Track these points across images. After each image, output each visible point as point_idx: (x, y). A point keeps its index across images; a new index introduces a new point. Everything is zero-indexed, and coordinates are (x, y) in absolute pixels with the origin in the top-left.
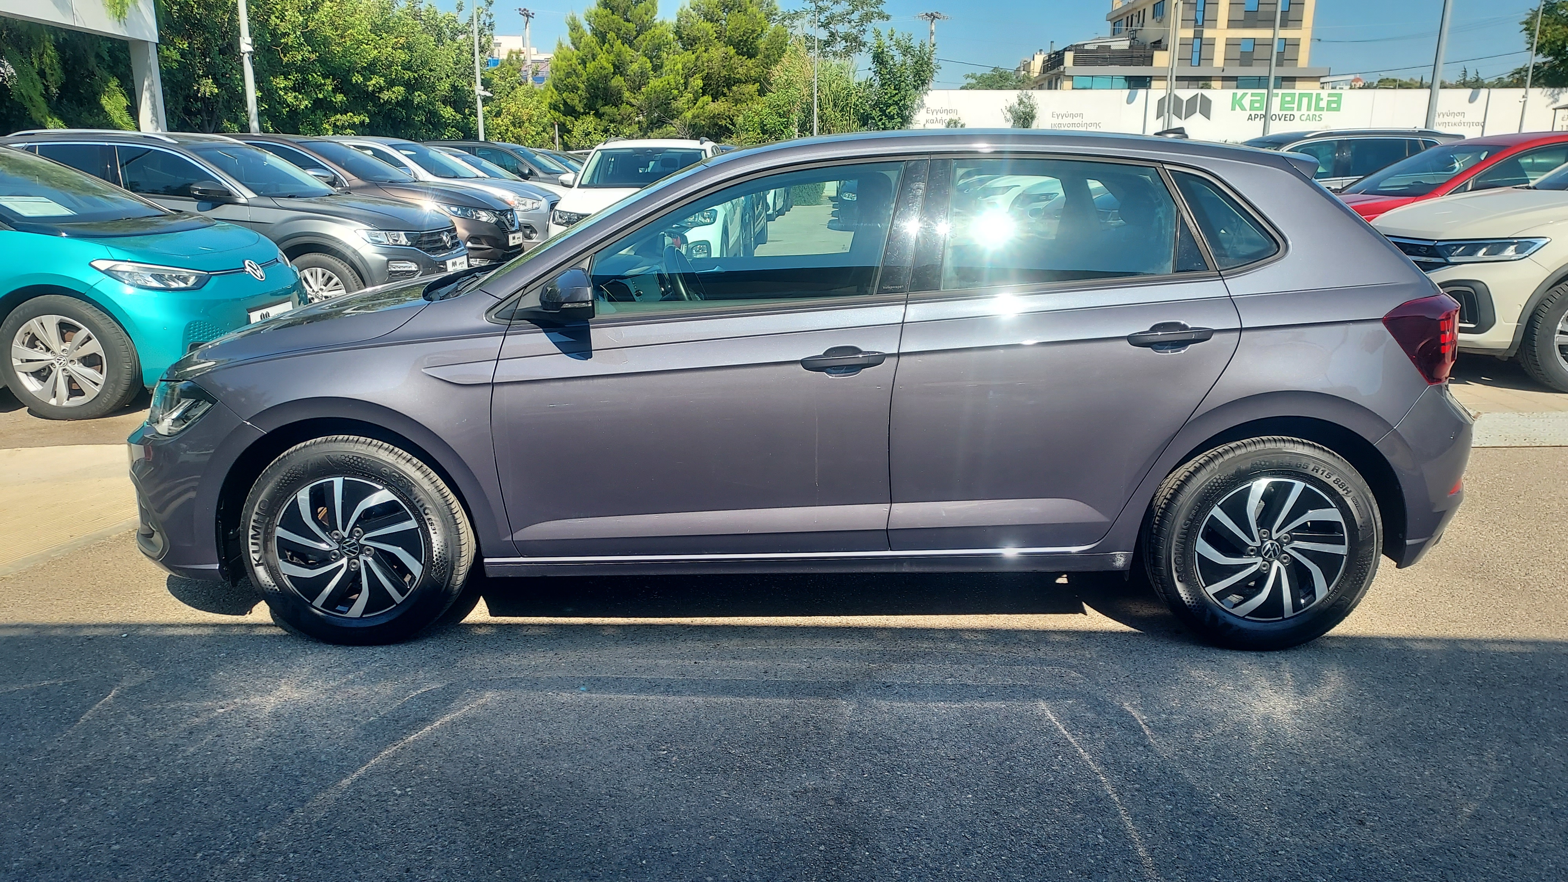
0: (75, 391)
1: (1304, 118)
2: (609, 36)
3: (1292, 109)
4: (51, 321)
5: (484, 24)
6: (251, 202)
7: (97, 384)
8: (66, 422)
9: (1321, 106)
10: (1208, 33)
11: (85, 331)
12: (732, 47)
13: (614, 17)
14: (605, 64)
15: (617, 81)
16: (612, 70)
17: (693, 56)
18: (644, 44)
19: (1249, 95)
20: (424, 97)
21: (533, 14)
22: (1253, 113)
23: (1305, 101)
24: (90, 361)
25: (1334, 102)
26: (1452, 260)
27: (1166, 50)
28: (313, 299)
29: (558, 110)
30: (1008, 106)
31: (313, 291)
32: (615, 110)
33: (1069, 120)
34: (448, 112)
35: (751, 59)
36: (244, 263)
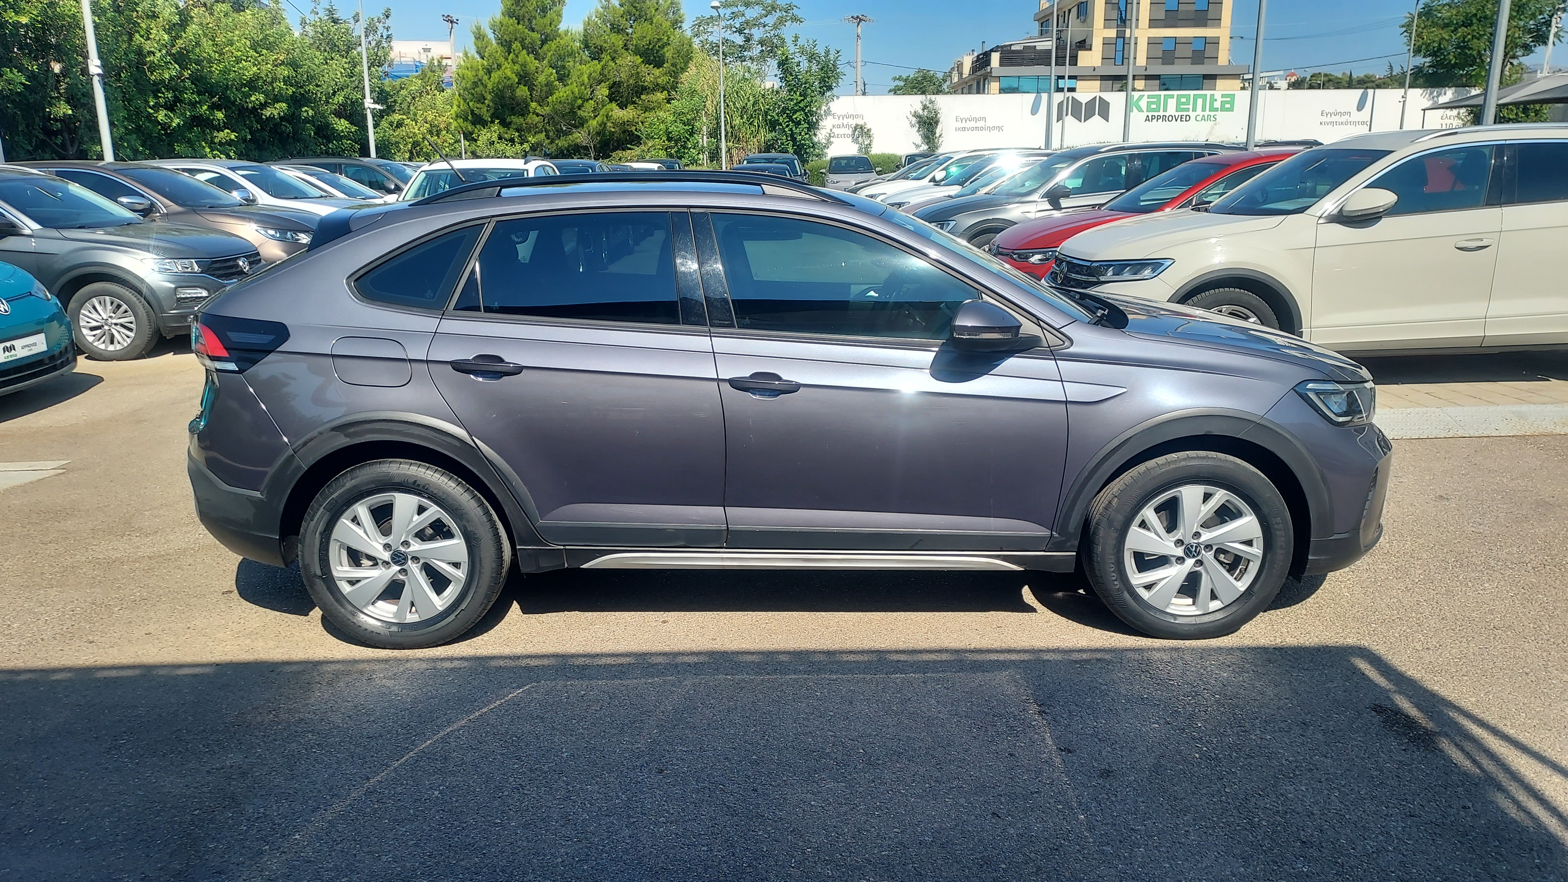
1: (1199, 118)
2: (514, 46)
3: (1188, 110)
5: (382, 36)
6: (36, 233)
9: (1215, 106)
10: (1130, 33)
12: (638, 57)
13: (520, 27)
14: (509, 73)
15: (522, 92)
16: (517, 80)
17: (599, 67)
18: (549, 54)
19: (1146, 97)
20: (311, 112)
22: (1150, 114)
23: (1200, 101)
25: (1227, 102)
27: (1090, 49)
28: (103, 326)
29: (466, 119)
30: (913, 111)
31: (103, 319)
32: (522, 120)
33: (972, 124)
34: (342, 125)
35: (658, 68)
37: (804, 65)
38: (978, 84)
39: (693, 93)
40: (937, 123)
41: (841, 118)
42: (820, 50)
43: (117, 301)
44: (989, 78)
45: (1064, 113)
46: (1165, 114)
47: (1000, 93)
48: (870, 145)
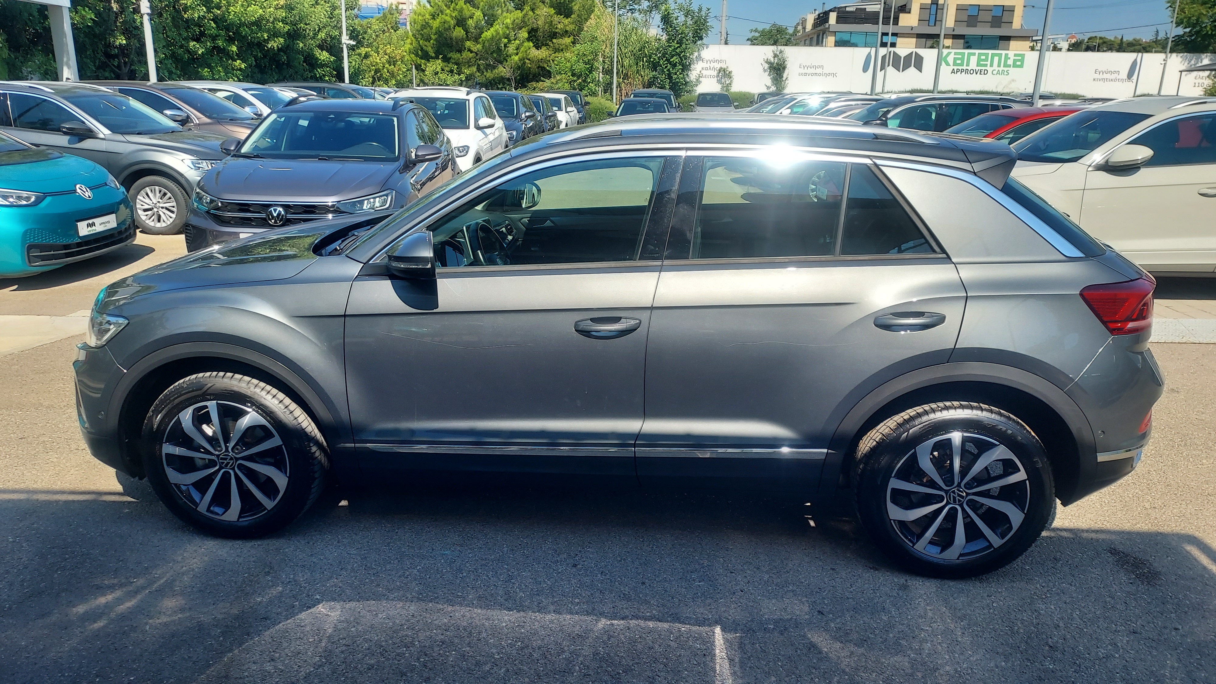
1: (995, 72)
3: (986, 65)
6: (107, 137)
9: (1008, 63)
12: (553, 9)
14: (449, 18)
15: (459, 33)
16: (454, 23)
17: (521, 15)
19: (953, 54)
20: (301, 45)
22: (956, 68)
23: (996, 59)
25: (1019, 60)
27: (910, 13)
28: (153, 209)
29: (417, 55)
30: (766, 59)
31: (153, 203)
32: (459, 55)
33: (812, 71)
34: (324, 56)
35: (567, 18)
36: (75, 187)
37: (682, 19)
38: (818, 36)
39: (594, 39)
40: (784, 68)
41: (709, 62)
42: (695, 7)
43: (164, 190)
44: (827, 32)
45: (887, 64)
46: (967, 68)
47: (835, 46)
48: (730, 84)
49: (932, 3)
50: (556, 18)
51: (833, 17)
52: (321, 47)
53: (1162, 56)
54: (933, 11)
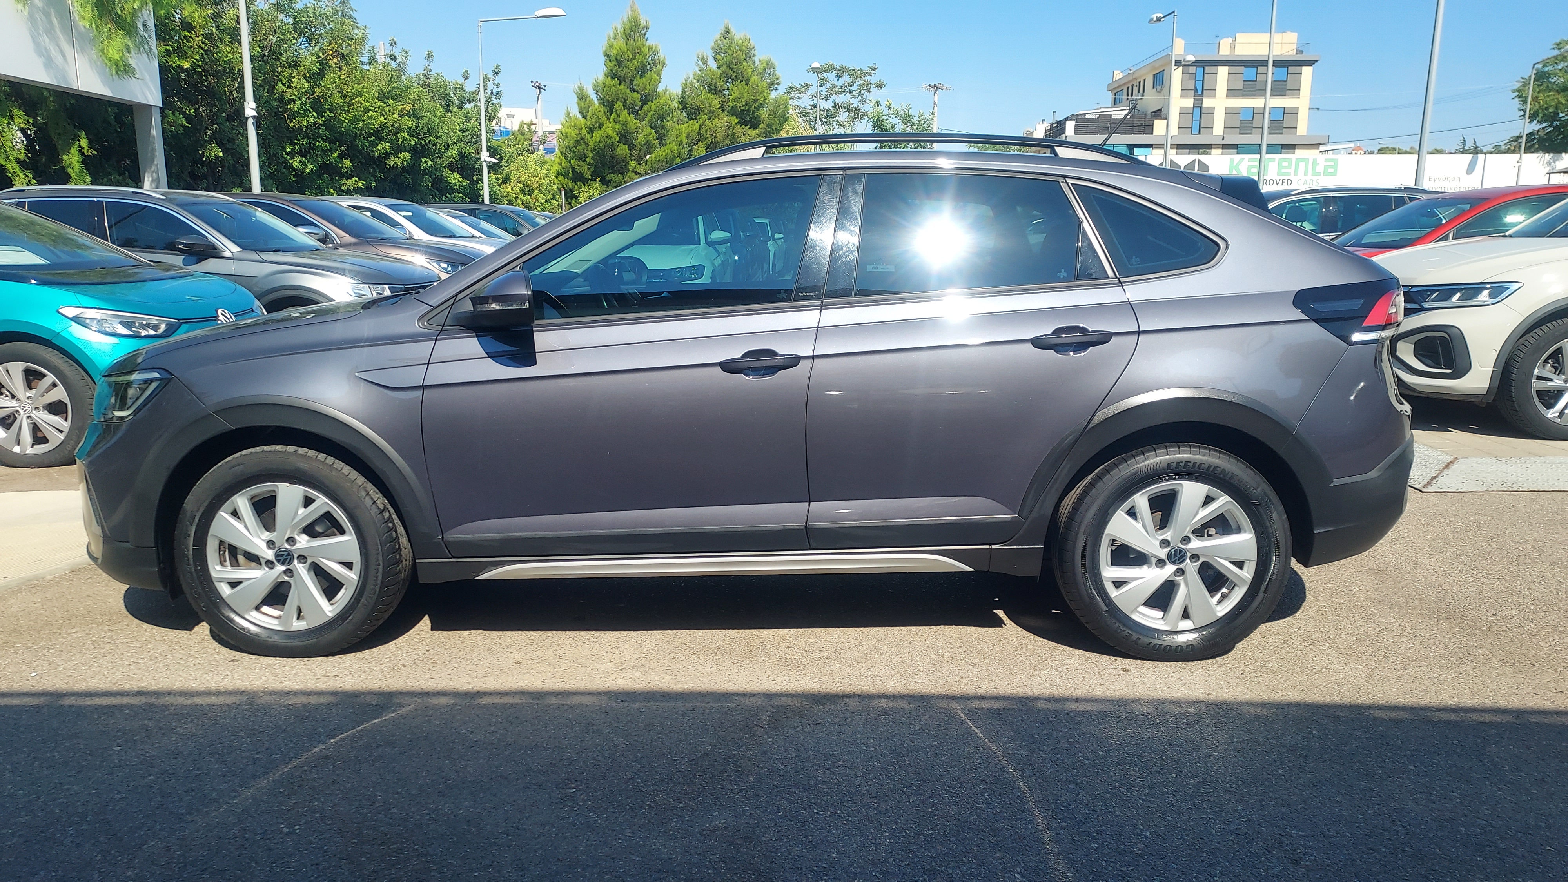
0: (39, 438)
1: (1301, 182)
2: (616, 106)
3: (1289, 174)
4: (17, 368)
5: (492, 93)
6: (236, 256)
7: (61, 432)
8: (29, 470)
9: (1317, 170)
10: (1207, 102)
11: (51, 378)
12: (735, 117)
13: (622, 87)
14: (610, 132)
15: (622, 150)
16: (617, 139)
17: (697, 126)
18: (650, 114)
19: (1246, 160)
20: (430, 163)
21: (545, 86)
23: (1302, 165)
24: (56, 408)
25: (1331, 167)
26: (1426, 305)
27: (1167, 119)
29: (566, 176)
34: (455, 178)
35: (754, 129)
36: (217, 312)
37: (899, 127)
42: (915, 112)
49: (1194, 107)
50: (739, 129)
51: (1070, 126)
52: (452, 167)
53: (1516, 156)
54: (1196, 117)
